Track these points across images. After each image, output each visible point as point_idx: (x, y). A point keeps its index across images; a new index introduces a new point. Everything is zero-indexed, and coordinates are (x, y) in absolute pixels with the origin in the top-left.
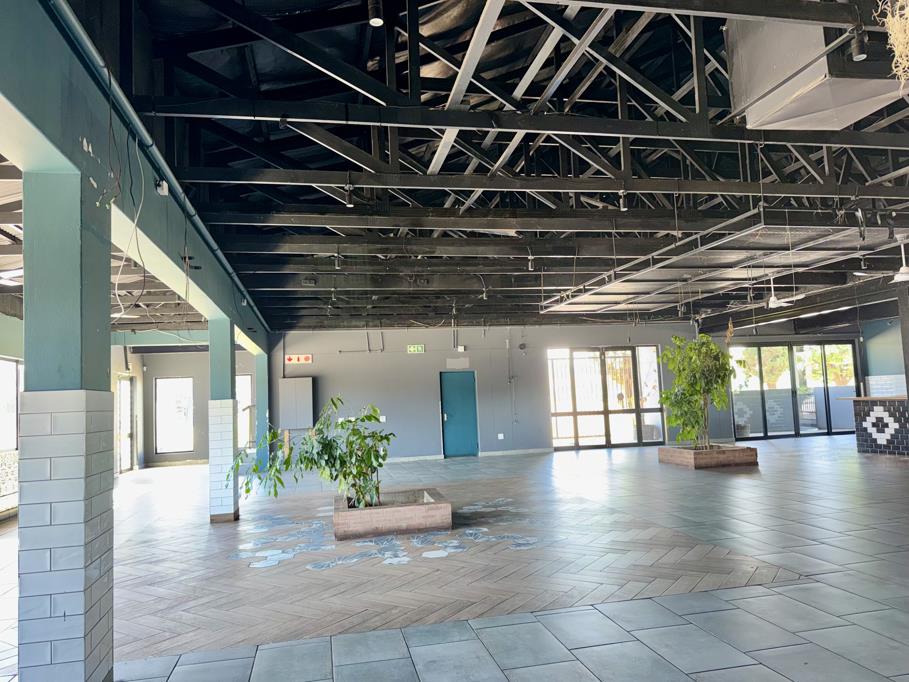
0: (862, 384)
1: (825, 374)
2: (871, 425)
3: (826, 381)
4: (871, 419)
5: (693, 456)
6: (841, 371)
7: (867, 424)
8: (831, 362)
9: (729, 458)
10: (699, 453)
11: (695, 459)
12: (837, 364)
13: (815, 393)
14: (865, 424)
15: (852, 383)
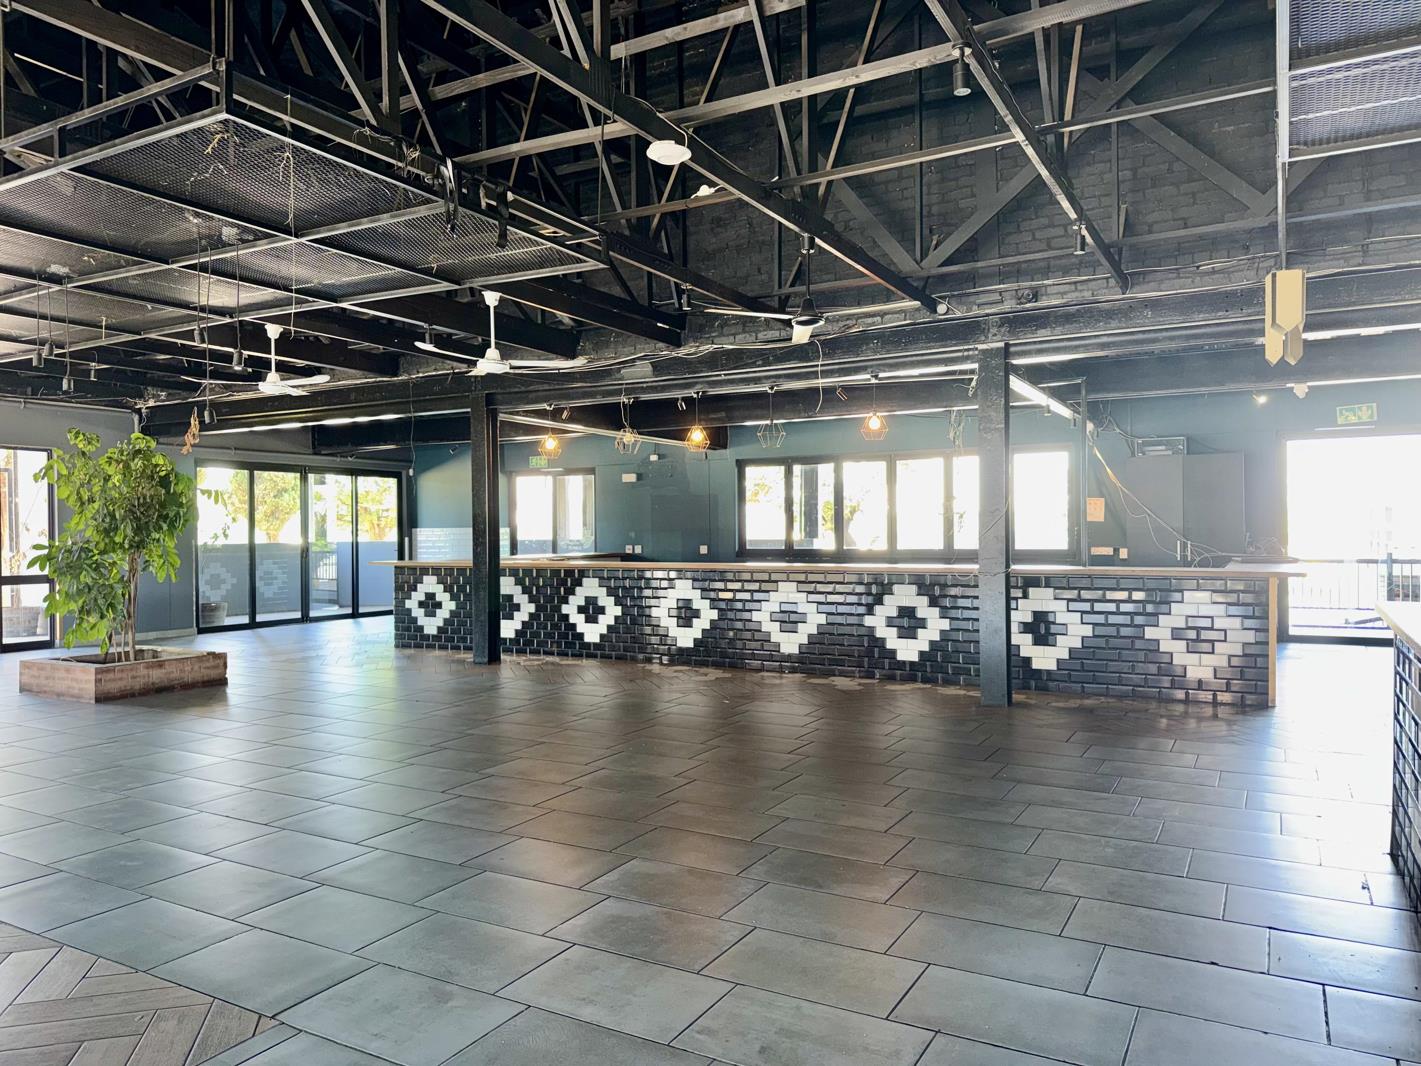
0: (407, 539)
1: (355, 522)
2: (417, 605)
3: (356, 532)
4: (419, 595)
5: (93, 677)
6: (379, 518)
7: (411, 604)
8: (365, 505)
9: (172, 673)
10: (108, 671)
11: (98, 681)
12: (373, 508)
13: (338, 552)
14: (408, 604)
15: (392, 536)
